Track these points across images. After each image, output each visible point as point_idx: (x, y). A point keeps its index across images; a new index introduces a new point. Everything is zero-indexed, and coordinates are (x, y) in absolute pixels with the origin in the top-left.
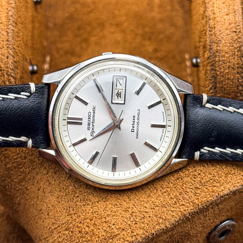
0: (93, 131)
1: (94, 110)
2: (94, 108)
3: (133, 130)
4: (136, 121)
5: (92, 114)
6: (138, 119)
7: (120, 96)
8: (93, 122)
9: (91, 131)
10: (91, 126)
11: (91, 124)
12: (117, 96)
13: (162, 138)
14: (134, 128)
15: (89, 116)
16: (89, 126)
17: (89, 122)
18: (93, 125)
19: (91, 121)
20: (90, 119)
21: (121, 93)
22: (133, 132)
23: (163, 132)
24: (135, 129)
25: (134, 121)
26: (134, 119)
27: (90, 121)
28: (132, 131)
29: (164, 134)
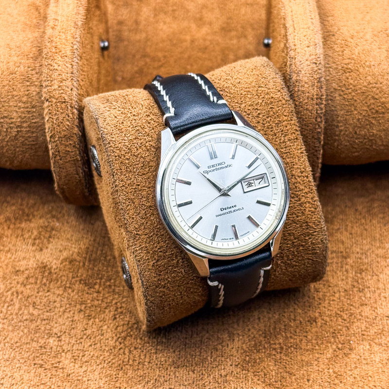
1: (228, 166)
2: (230, 166)
5: (224, 166)
6: (234, 211)
7: (248, 187)
8: (217, 169)
9: (208, 170)
10: (212, 169)
12: (247, 184)
15: (221, 164)
16: (212, 167)
20: (219, 165)
23: (231, 238)
24: (225, 211)
27: (217, 166)
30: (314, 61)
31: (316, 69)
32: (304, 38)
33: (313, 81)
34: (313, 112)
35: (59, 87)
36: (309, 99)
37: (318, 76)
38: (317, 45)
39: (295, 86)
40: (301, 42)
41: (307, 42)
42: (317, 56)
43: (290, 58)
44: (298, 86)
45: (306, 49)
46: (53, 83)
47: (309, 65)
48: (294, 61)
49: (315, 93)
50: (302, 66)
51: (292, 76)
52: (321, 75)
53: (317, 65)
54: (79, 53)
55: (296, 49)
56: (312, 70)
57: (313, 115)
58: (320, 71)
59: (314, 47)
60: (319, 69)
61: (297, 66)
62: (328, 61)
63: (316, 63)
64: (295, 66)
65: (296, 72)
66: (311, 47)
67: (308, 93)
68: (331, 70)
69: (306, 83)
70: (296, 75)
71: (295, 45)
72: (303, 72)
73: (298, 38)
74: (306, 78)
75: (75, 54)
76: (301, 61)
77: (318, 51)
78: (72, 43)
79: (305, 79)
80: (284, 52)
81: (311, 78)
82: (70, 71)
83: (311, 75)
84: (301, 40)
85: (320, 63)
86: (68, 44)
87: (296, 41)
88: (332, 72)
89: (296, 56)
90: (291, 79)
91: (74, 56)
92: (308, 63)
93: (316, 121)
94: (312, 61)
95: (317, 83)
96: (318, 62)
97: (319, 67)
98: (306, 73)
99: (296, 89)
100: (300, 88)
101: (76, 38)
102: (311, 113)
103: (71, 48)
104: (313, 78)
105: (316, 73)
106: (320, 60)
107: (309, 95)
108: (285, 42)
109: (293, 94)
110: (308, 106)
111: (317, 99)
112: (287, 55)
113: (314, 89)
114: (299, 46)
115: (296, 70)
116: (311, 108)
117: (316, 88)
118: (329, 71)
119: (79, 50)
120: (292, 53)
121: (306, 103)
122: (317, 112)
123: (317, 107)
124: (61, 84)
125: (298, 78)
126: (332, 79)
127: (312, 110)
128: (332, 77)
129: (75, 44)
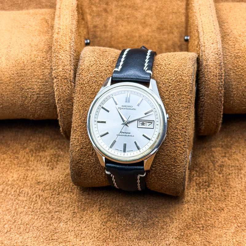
30: (216, 53)
31: (218, 57)
32: (210, 38)
33: (216, 65)
34: (217, 84)
35: (63, 69)
36: (214, 76)
37: (219, 62)
38: (218, 43)
39: (205, 69)
40: (208, 41)
41: (212, 41)
42: (218, 50)
43: (201, 51)
45: (211, 45)
46: (59, 67)
48: (204, 53)
49: (218, 72)
50: (209, 56)
51: (203, 63)
52: (221, 61)
53: (219, 55)
54: (74, 48)
55: (205, 45)
56: (215, 58)
57: (216, 86)
58: (220, 59)
59: (216, 44)
60: (220, 58)
61: (206, 56)
62: (225, 51)
63: (218, 54)
64: (205, 56)
65: (206, 60)
66: (215, 44)
67: (214, 72)
68: (228, 57)
69: (212, 66)
70: (205, 62)
71: (204, 43)
72: (210, 60)
73: (206, 38)
75: (72, 49)
76: (208, 53)
77: (218, 47)
78: (70, 42)
79: (211, 64)
80: (198, 47)
81: (215, 63)
82: (69, 60)
83: (215, 62)
84: (208, 39)
85: (220, 54)
86: (67, 43)
87: (205, 40)
88: (228, 58)
89: (205, 50)
90: (203, 64)
91: (71, 50)
92: (213, 54)
93: (219, 89)
94: (215, 53)
95: (219, 66)
96: (219, 53)
97: (220, 56)
98: (211, 60)
99: (206, 70)
100: (208, 70)
101: (72, 39)
102: (216, 85)
103: (69, 45)
104: (216, 63)
105: (218, 60)
106: (220, 52)
107: (214, 73)
108: (198, 41)
110: (214, 81)
111: (219, 76)
112: (200, 49)
113: (217, 70)
114: (207, 44)
115: (206, 58)
116: (215, 81)
117: (218, 69)
118: (226, 57)
119: (74, 47)
120: (203, 48)
121: (212, 79)
122: (219, 84)
123: (219, 81)
124: (64, 68)
125: (207, 63)
126: (228, 62)
127: (216, 83)
128: (228, 61)
129: (72, 43)
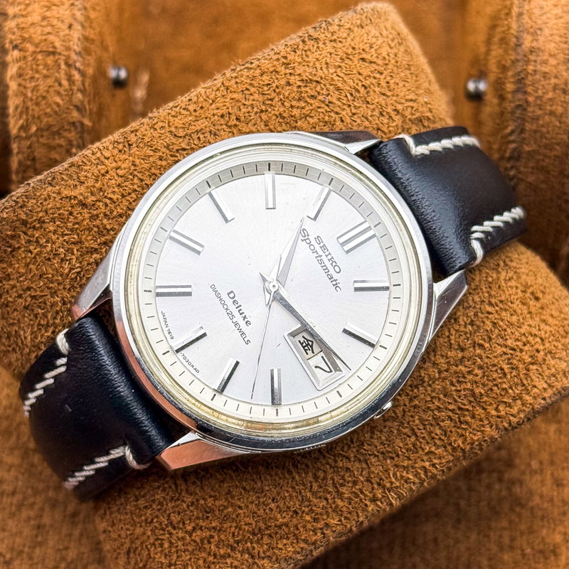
0: (308, 241)
1: (334, 283)
2: (336, 286)
3: (232, 295)
4: (239, 318)
5: (332, 272)
6: (236, 324)
7: (302, 344)
8: (319, 258)
9: (312, 238)
10: (317, 248)
11: (320, 252)
12: (308, 340)
13: (162, 320)
14: (234, 302)
15: (334, 264)
16: (322, 245)
17: (327, 253)
18: (314, 251)
19: (324, 257)
20: (329, 260)
21: (306, 350)
22: (228, 294)
23: (169, 333)
24: (229, 302)
25: (241, 314)
26: (245, 318)
27: (327, 256)
28: (232, 292)
29: (166, 330)
44: (535, 61)
47: (561, 17)
74: (553, 45)
109: (523, 78)
